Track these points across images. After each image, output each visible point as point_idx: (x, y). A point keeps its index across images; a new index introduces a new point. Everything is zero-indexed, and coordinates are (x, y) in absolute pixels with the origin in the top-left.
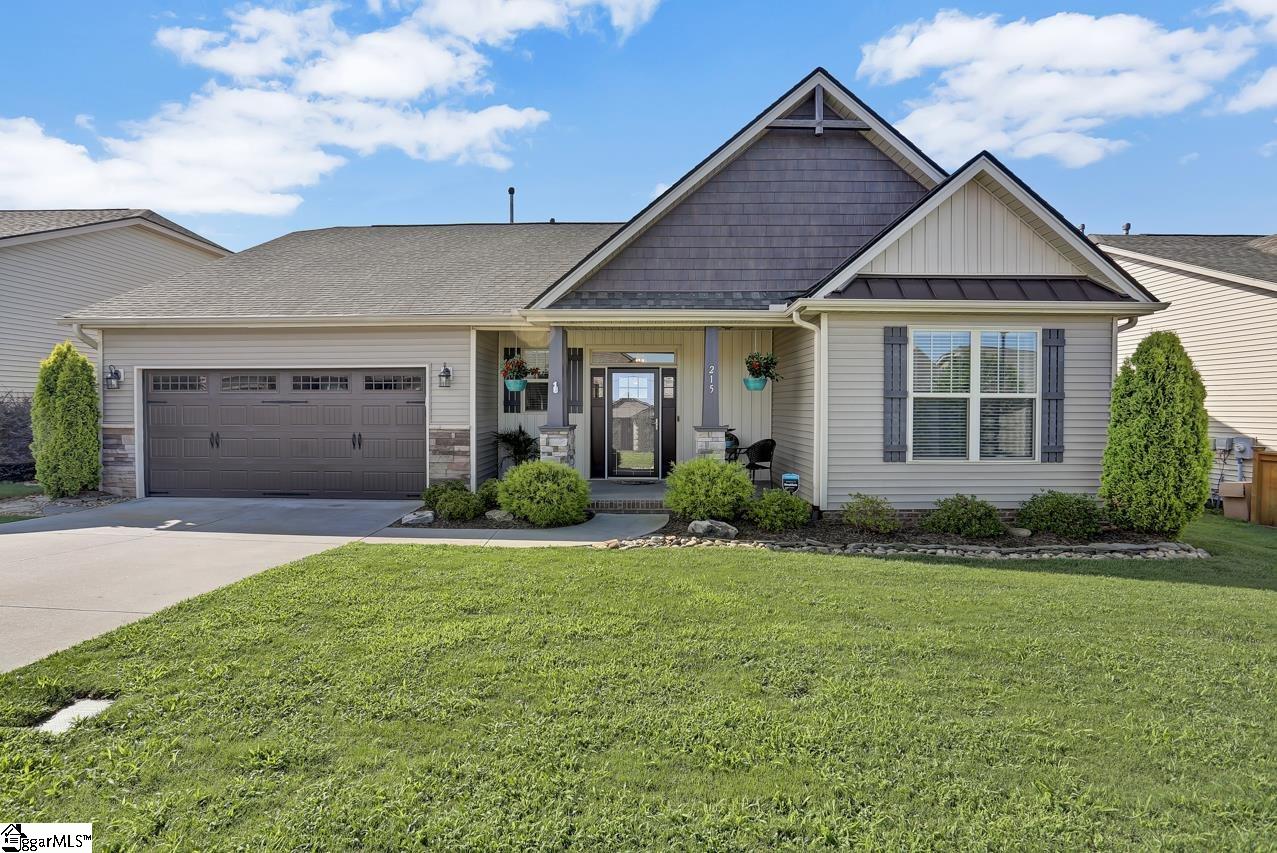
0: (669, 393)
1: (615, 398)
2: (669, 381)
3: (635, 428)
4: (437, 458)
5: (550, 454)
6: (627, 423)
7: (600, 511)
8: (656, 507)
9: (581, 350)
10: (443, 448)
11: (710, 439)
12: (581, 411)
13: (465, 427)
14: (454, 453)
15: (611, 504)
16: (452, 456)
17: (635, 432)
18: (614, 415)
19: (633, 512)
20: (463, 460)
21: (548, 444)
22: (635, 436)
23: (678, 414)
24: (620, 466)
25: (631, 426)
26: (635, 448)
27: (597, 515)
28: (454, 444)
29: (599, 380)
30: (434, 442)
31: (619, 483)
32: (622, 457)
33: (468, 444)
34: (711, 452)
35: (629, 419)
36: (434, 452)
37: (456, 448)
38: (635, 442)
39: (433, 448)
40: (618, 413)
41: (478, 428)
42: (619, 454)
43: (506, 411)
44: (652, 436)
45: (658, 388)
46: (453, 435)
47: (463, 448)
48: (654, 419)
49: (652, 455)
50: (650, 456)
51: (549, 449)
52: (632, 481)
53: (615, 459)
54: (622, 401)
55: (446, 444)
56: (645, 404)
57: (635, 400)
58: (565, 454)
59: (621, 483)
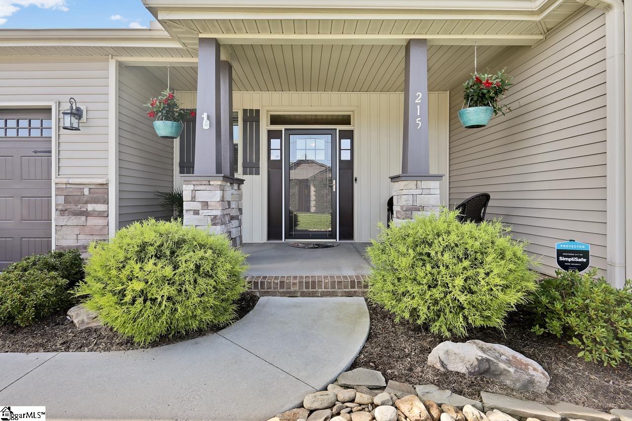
0: (346, 156)
1: (293, 160)
2: (346, 143)
3: (313, 189)
4: (64, 220)
5: (196, 212)
6: (304, 184)
7: (267, 294)
8: (346, 287)
9: (258, 111)
10: (72, 207)
11: (420, 192)
12: (258, 173)
13: (102, 181)
14: (86, 214)
15: (282, 283)
16: (83, 218)
17: (313, 193)
18: (292, 177)
19: (313, 295)
20: (100, 222)
21: (193, 199)
22: (313, 198)
23: (355, 175)
24: (298, 228)
25: (308, 188)
26: (313, 209)
27: (263, 300)
28: (87, 202)
29: (275, 143)
30: (61, 200)
31: (296, 246)
32: (299, 219)
33: (106, 202)
34: (421, 208)
35: (307, 180)
36: (62, 212)
37: (90, 207)
38: (313, 203)
39: (60, 208)
40: (295, 174)
41: (120, 183)
42: (296, 216)
43: (181, 172)
44: (330, 197)
45: (335, 149)
46: (86, 191)
47: (100, 207)
48: (331, 181)
49: (329, 217)
50: (327, 217)
51: (196, 206)
52: (308, 244)
53: (292, 221)
54: (299, 163)
55: (77, 203)
56: (322, 165)
57: (312, 162)
58: (218, 213)
59: (298, 247)
